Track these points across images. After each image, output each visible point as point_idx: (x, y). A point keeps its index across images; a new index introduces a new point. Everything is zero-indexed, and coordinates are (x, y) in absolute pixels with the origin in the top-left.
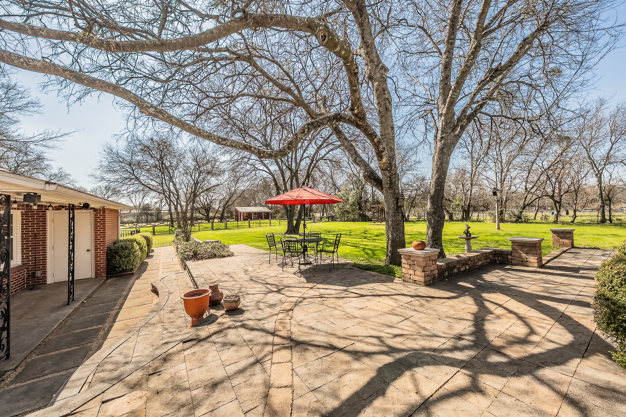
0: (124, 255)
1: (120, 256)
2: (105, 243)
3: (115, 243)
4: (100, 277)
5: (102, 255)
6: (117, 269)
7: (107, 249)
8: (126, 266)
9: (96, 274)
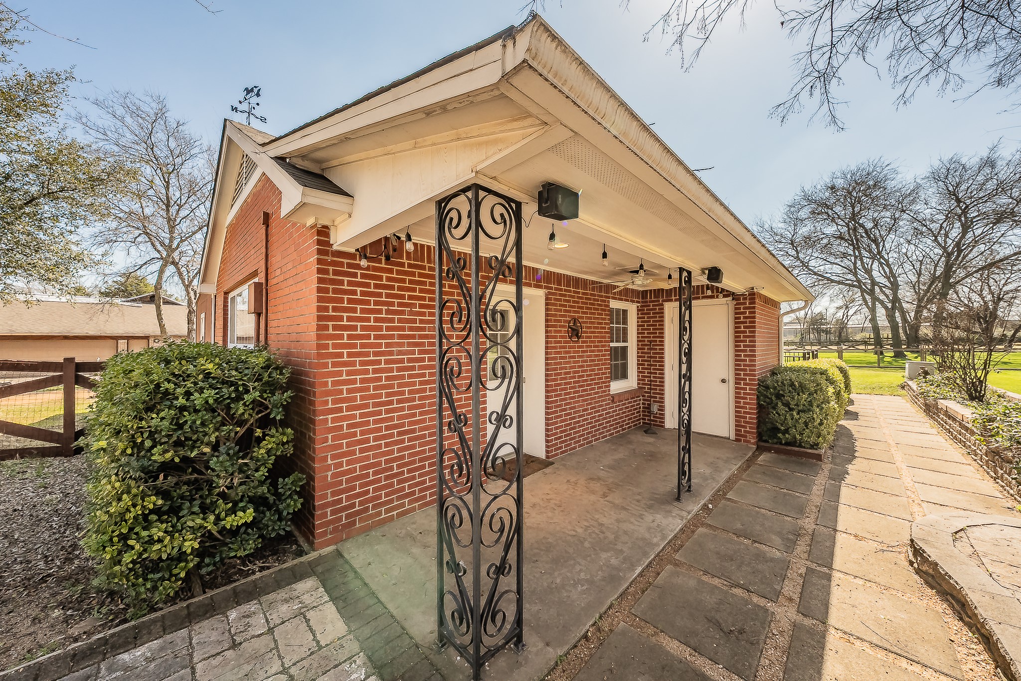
0: (797, 405)
1: (787, 405)
2: (754, 370)
3: (773, 373)
4: (745, 441)
5: (749, 394)
6: (780, 435)
7: (759, 384)
8: (801, 434)
9: (738, 433)
